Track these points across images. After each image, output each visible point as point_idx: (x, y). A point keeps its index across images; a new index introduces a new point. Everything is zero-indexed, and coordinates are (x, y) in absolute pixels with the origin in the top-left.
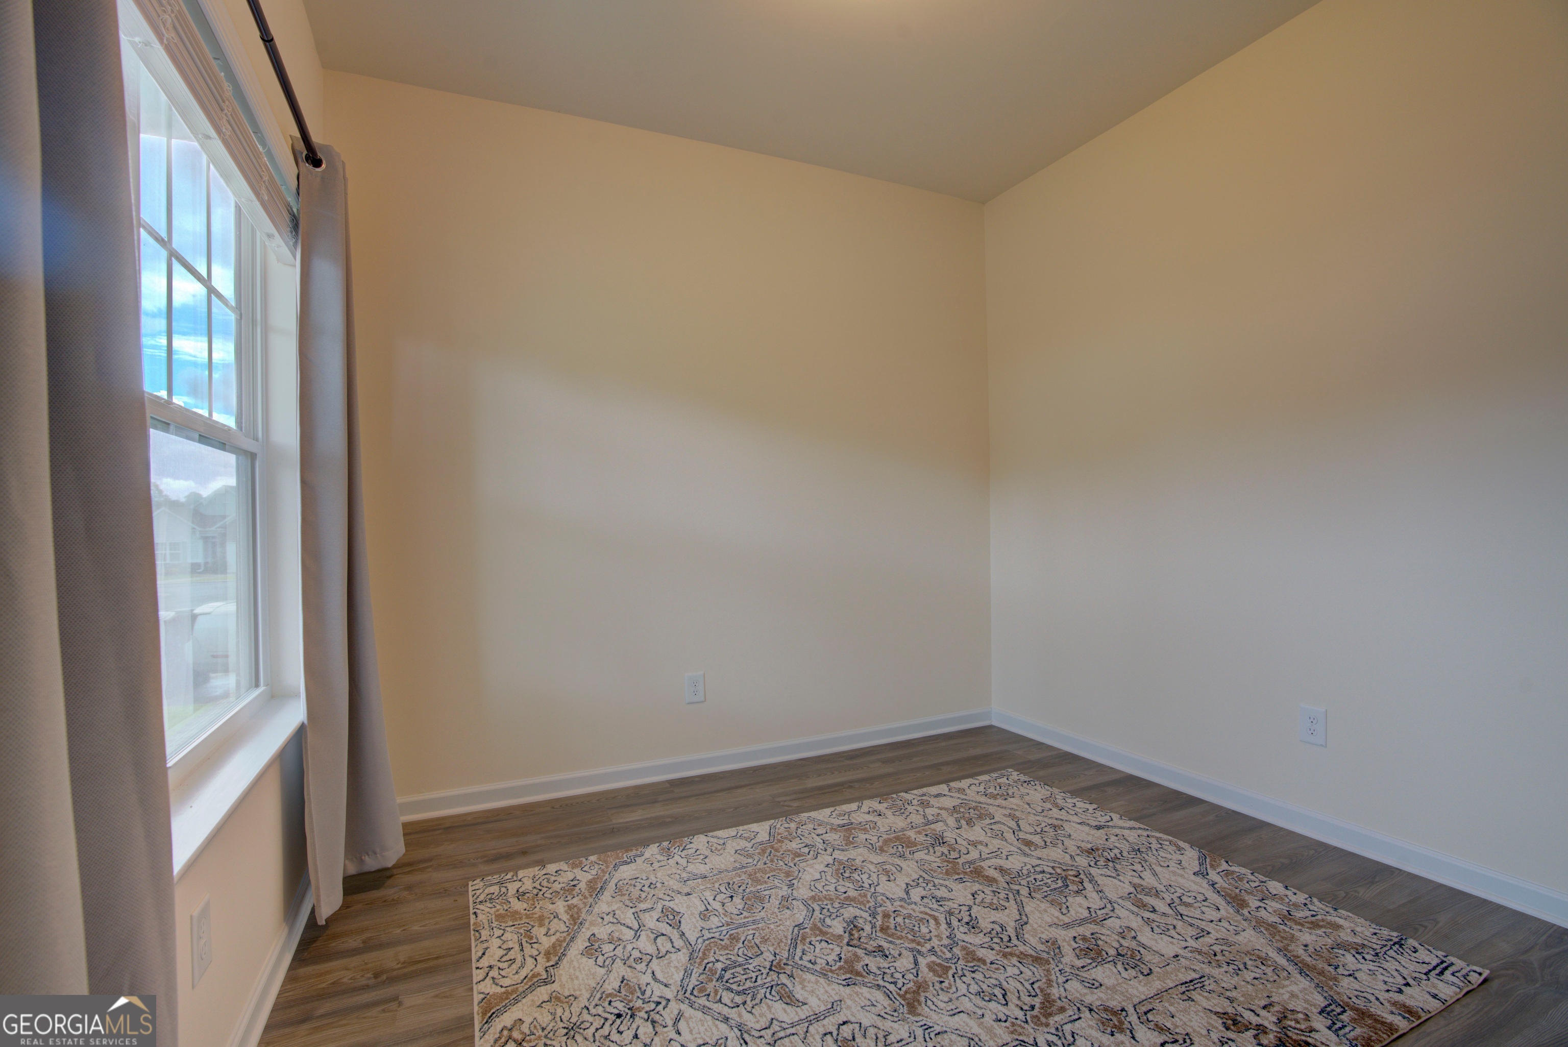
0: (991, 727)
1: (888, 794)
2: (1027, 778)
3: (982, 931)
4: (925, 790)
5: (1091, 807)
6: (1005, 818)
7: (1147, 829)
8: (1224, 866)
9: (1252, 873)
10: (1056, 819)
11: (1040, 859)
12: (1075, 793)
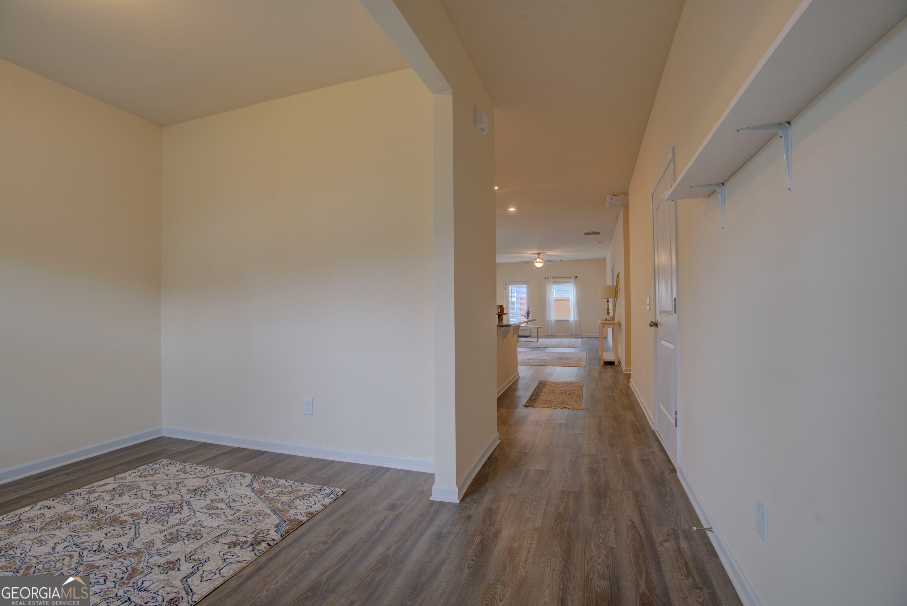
0: (162, 437)
1: (62, 494)
2: (170, 462)
3: (104, 551)
4: (95, 484)
5: (204, 468)
6: (148, 486)
7: (232, 472)
8: (263, 479)
9: (274, 479)
10: (181, 479)
11: (162, 502)
12: (197, 464)
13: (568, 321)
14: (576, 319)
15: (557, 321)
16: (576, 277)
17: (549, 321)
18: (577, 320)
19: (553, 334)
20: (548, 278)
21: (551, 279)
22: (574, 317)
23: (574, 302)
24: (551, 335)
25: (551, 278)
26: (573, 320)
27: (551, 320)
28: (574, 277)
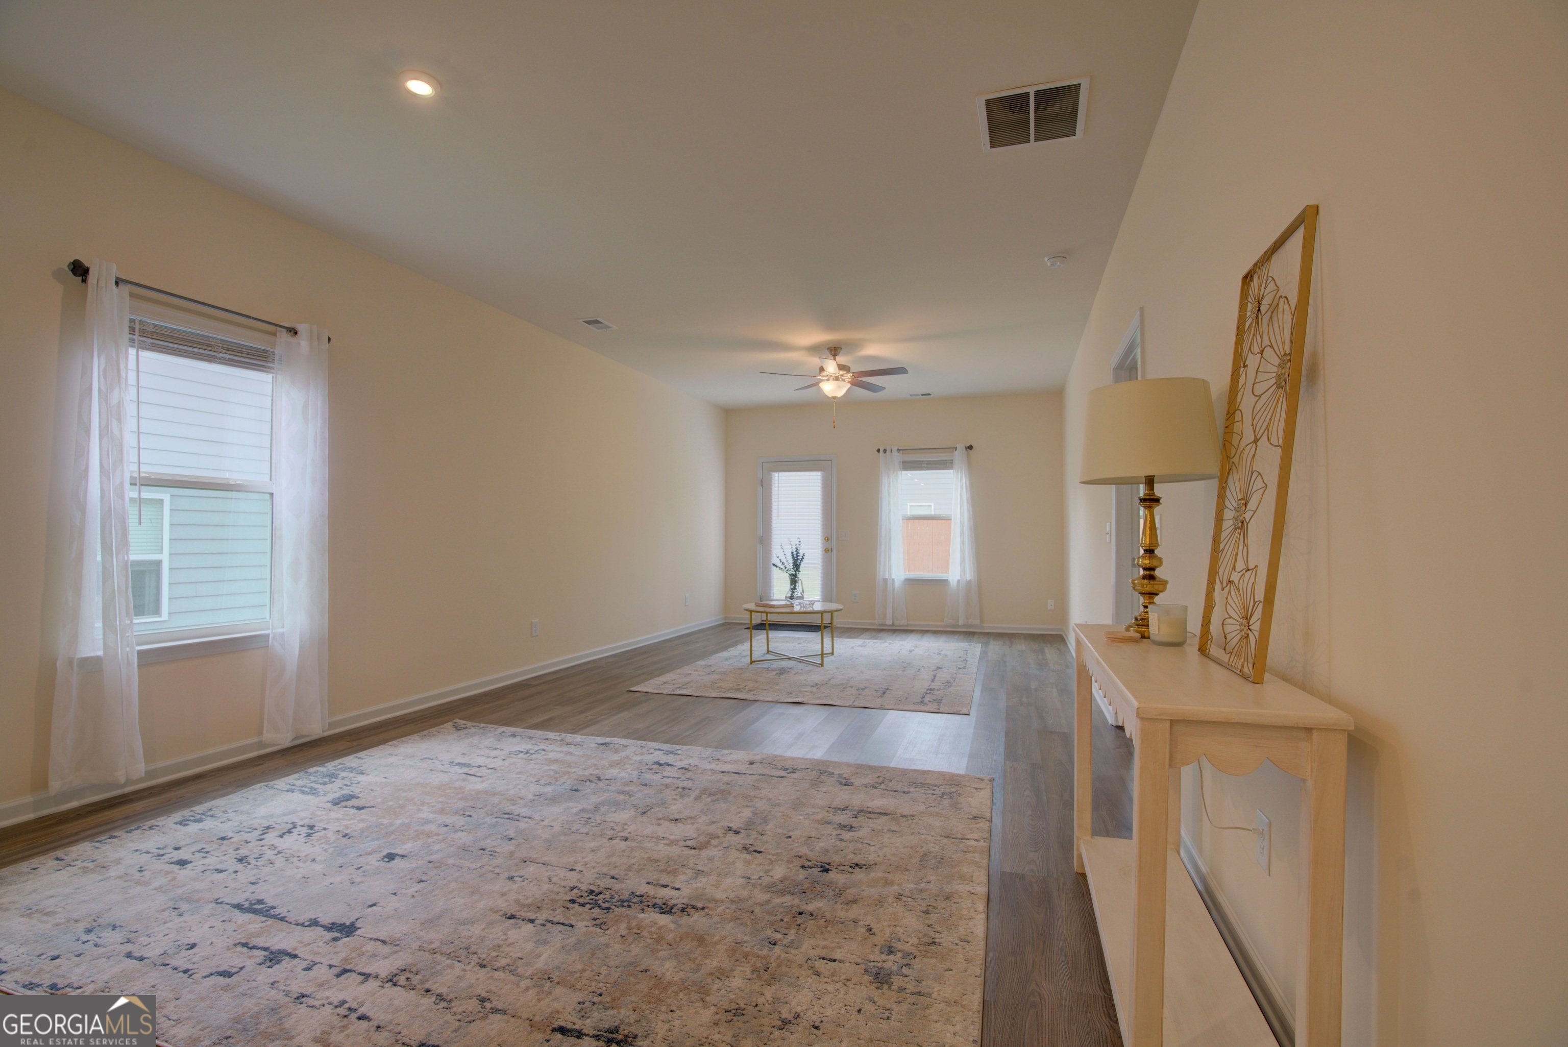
13: (944, 582)
14: (968, 577)
15: (911, 583)
16: (970, 447)
17: (885, 580)
18: (970, 581)
19: (897, 623)
20: (885, 451)
21: (895, 453)
22: (963, 571)
23: (962, 523)
24: (889, 626)
25: (895, 449)
26: (958, 581)
27: (893, 580)
28: (964, 449)
